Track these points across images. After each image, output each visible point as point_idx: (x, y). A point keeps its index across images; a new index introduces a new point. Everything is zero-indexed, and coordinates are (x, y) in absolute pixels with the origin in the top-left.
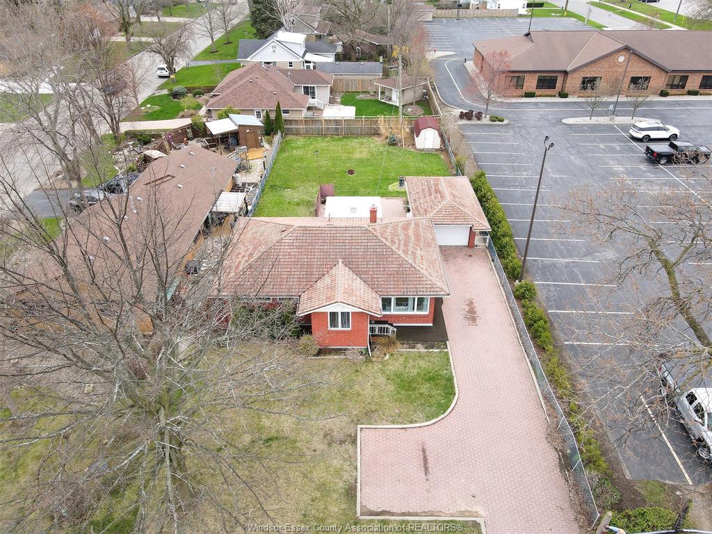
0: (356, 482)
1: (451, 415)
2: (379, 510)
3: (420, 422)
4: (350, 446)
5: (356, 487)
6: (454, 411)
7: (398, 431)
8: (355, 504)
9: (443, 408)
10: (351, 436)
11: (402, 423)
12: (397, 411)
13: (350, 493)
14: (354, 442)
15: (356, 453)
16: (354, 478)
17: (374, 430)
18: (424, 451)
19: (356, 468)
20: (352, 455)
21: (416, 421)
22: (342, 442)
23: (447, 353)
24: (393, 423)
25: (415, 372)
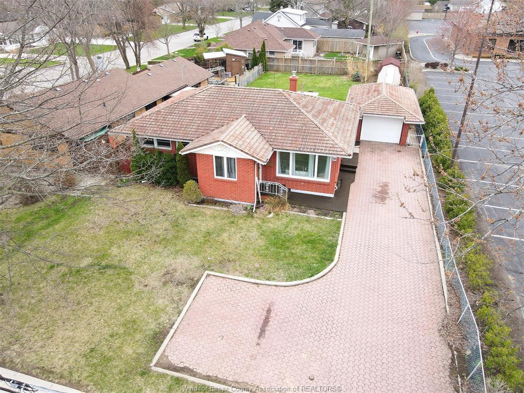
0: (171, 328)
1: (320, 281)
2: (182, 365)
3: (279, 281)
4: (186, 290)
5: (168, 332)
6: (324, 277)
7: (249, 285)
8: (156, 351)
9: (313, 272)
10: (192, 279)
11: (258, 278)
12: (257, 265)
13: (158, 338)
14: (193, 286)
15: (189, 297)
16: (171, 322)
17: (222, 279)
18: (269, 311)
19: (179, 313)
20: (183, 298)
21: (274, 279)
22: (180, 283)
23: (340, 223)
24: (247, 276)
25: (295, 233)
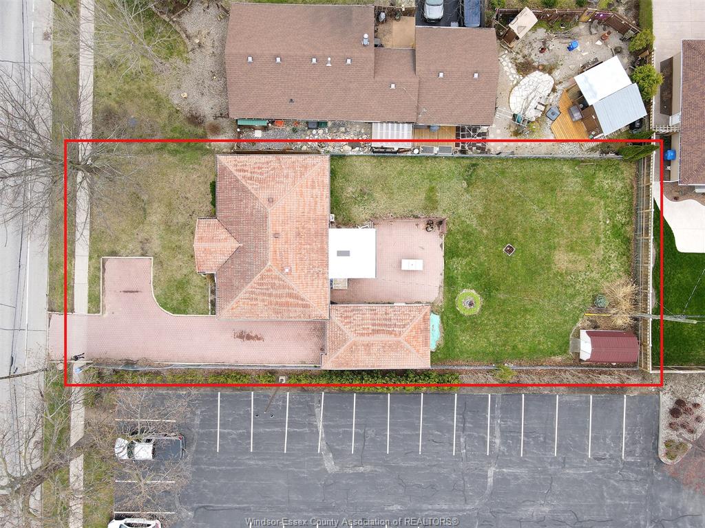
0: (119, 256)
1: (159, 309)
2: (105, 267)
3: (154, 292)
4: (140, 253)
6: (162, 311)
8: (108, 256)
9: (164, 306)
10: (147, 253)
11: (154, 282)
12: (162, 279)
13: (114, 253)
14: (142, 255)
15: (137, 256)
16: (122, 255)
17: (150, 266)
18: (137, 292)
19: (127, 256)
20: (135, 254)
21: (155, 289)
22: (143, 248)
24: (154, 276)
25: (191, 292)
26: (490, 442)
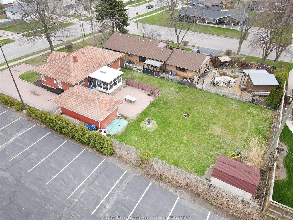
26: (102, 204)
